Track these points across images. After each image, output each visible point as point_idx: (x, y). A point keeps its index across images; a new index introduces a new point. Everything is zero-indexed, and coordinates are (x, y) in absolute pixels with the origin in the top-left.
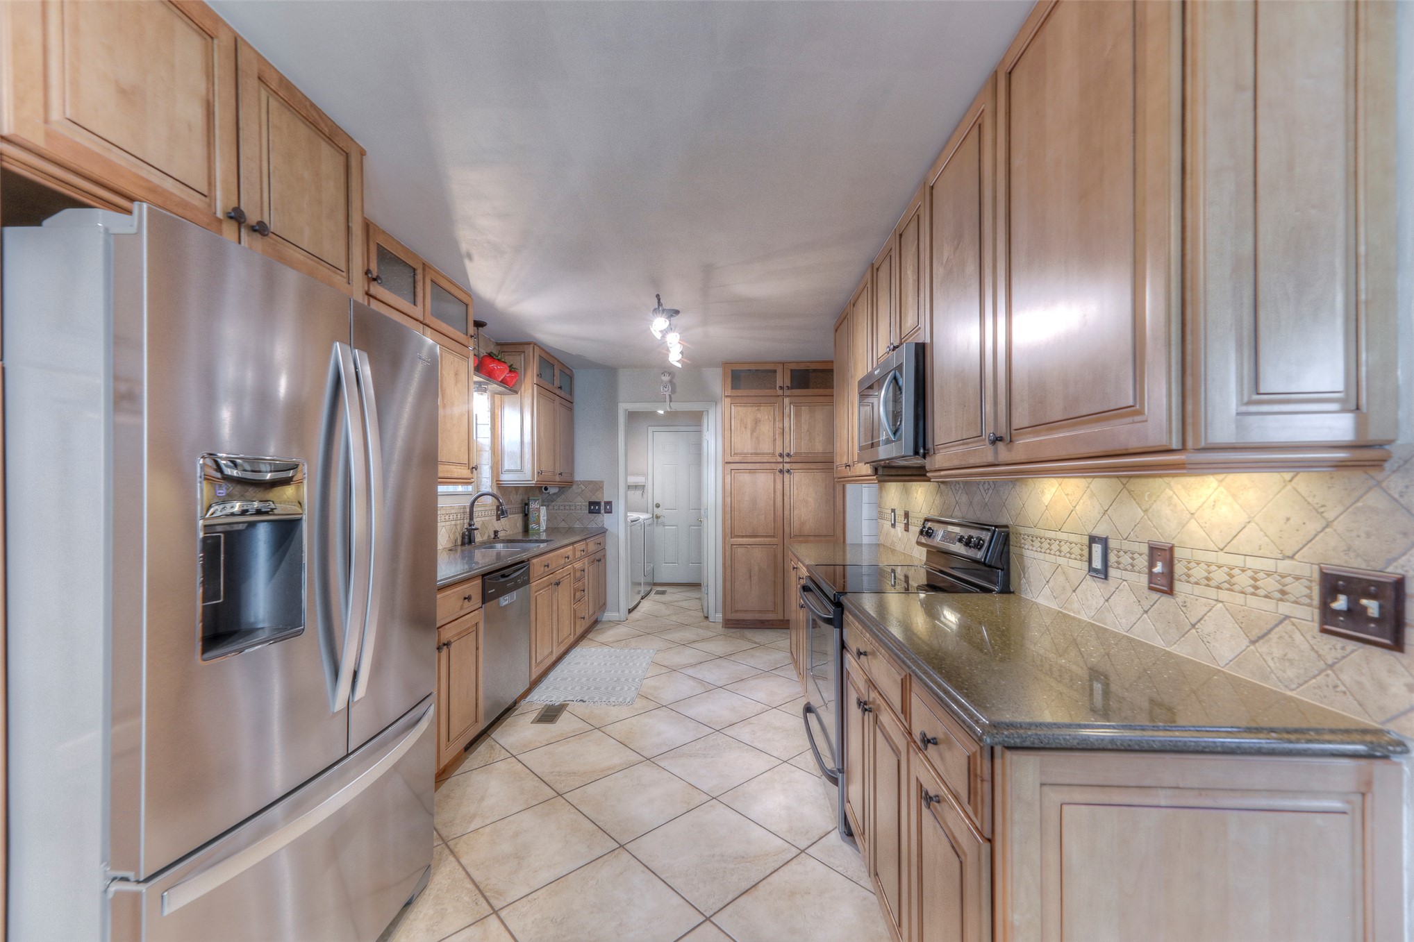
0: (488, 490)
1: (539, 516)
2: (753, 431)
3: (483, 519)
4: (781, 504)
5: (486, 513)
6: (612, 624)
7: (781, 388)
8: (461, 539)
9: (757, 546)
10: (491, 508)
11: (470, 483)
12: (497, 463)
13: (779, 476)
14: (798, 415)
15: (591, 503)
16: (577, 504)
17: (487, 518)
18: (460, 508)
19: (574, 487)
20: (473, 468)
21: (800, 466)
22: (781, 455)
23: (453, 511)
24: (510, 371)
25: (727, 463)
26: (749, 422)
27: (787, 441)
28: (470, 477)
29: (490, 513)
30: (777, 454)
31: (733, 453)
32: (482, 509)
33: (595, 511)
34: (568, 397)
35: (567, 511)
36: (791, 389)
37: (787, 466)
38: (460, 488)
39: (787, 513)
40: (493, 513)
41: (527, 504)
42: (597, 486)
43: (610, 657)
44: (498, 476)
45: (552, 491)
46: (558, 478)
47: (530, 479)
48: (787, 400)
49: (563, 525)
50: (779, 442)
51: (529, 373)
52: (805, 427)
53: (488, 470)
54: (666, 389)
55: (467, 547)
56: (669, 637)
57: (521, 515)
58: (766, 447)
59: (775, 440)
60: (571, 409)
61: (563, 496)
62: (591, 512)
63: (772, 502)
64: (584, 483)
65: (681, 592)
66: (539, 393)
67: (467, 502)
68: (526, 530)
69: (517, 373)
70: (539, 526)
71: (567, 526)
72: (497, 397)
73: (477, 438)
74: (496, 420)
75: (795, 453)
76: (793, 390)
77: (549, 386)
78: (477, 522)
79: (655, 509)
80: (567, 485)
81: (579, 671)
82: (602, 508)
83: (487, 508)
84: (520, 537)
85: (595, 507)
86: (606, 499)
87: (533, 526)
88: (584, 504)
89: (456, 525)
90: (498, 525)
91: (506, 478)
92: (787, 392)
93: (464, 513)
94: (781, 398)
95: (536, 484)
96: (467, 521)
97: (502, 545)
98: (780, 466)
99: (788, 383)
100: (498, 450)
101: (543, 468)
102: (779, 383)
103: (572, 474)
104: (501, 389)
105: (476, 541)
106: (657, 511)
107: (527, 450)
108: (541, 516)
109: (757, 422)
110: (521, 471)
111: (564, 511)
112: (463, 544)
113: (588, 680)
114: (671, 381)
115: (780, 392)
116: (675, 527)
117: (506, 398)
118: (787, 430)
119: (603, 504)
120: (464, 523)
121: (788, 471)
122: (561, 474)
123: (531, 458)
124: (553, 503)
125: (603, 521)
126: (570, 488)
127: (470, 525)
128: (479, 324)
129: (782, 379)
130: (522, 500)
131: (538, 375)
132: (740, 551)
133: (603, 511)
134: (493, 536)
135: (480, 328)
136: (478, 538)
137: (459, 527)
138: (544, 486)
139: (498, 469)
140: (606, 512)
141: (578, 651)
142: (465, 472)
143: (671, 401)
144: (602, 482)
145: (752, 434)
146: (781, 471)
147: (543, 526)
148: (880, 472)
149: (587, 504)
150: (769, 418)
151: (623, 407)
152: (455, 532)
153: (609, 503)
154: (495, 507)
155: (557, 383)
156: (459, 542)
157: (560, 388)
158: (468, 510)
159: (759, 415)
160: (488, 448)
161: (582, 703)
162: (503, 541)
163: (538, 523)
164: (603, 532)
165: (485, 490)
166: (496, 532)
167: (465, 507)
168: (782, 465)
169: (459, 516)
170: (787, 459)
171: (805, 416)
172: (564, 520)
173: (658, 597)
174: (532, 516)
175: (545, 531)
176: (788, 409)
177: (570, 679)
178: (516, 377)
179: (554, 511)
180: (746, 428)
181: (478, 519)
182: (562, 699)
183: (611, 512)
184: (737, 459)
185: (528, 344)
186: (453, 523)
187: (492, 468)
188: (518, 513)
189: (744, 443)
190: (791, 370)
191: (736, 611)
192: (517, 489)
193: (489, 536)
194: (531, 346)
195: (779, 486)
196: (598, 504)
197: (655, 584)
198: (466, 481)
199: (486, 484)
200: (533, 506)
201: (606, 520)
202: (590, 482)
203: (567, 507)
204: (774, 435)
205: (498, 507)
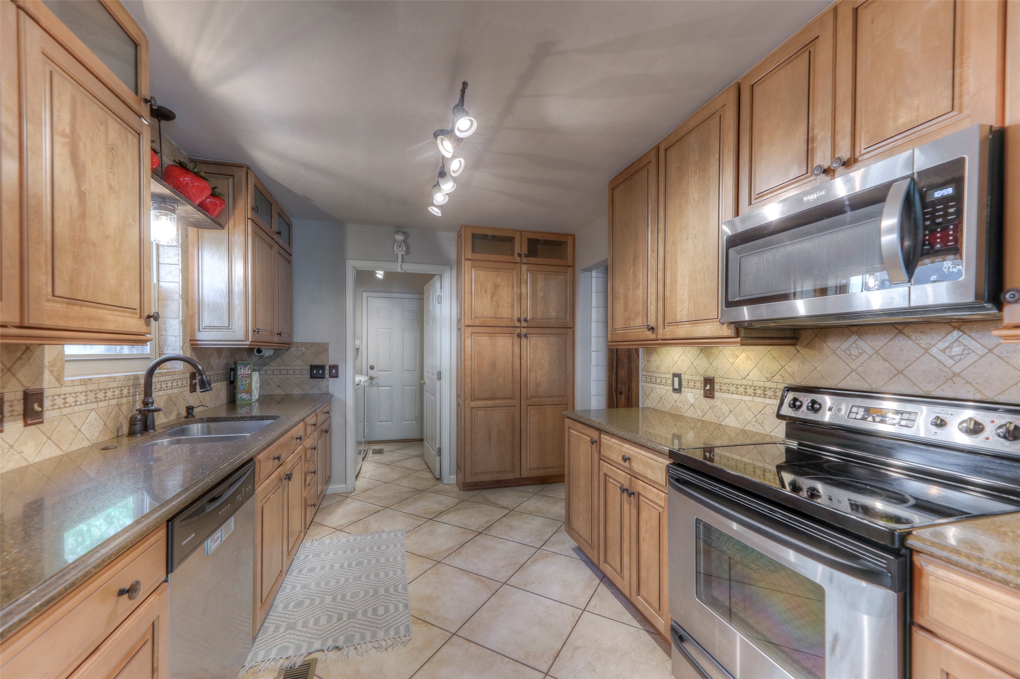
0: (179, 352)
1: (250, 384)
2: (493, 295)
3: (169, 392)
4: (519, 367)
5: (175, 384)
6: (340, 498)
7: (520, 255)
8: (128, 425)
9: (496, 408)
10: (182, 376)
11: (144, 342)
12: (192, 317)
13: (516, 339)
14: (534, 283)
15: (312, 367)
16: (296, 368)
17: (175, 391)
18: (127, 378)
19: (293, 349)
20: (149, 317)
21: (535, 331)
22: (519, 320)
23: (112, 385)
24: (213, 195)
25: (467, 326)
26: (489, 286)
27: (524, 307)
28: (144, 331)
29: (180, 383)
30: (515, 318)
31: (473, 316)
32: (168, 378)
33: (318, 376)
34: (286, 246)
35: (284, 376)
36: (529, 256)
37: (524, 331)
38: (126, 350)
39: (523, 375)
40: (185, 382)
41: (234, 370)
42: (322, 348)
43: (353, 550)
44: (193, 332)
45: (267, 353)
46: (276, 339)
47: (243, 338)
48: (524, 268)
49: (278, 391)
50: (516, 308)
51: (241, 204)
52: (540, 294)
53: (178, 325)
54: (400, 249)
55: (139, 438)
56: (410, 509)
57: (225, 383)
58: (505, 312)
59: (513, 305)
60: (289, 262)
61: (279, 360)
62: (312, 376)
63: (510, 365)
64: (304, 344)
65: (398, 449)
66: (255, 233)
67: (141, 370)
68: (232, 401)
69: (223, 201)
70: (251, 396)
71: (284, 393)
72: (192, 231)
73: (158, 281)
74: (190, 261)
75: (532, 319)
76: (529, 258)
77: (266, 228)
78: (159, 398)
79: (370, 371)
80: (283, 347)
81: (318, 584)
82: (327, 372)
83: (176, 377)
84: (223, 414)
85: (317, 372)
86: (331, 363)
87: (242, 396)
88: (305, 368)
89: (119, 405)
90: (193, 399)
91: (206, 337)
92: (525, 260)
93: (135, 386)
94: (518, 265)
95: (250, 345)
96: (140, 398)
97: (200, 425)
98: (518, 330)
99: (525, 250)
100: (193, 300)
101: (259, 326)
102: (517, 250)
103: (290, 335)
104: (198, 215)
105: (157, 423)
106: (372, 373)
107: (238, 301)
108: (253, 384)
109: (496, 286)
110: (228, 327)
111: (280, 376)
112: (132, 433)
113: (334, 599)
114: (405, 241)
115: (518, 259)
116: (389, 388)
117: (207, 234)
118: (524, 296)
119: (327, 368)
120: (134, 402)
121: (526, 336)
122: (280, 334)
123: (243, 313)
124: (266, 368)
125: (328, 386)
126: (287, 350)
127: (146, 404)
128: (161, 114)
129: (520, 247)
130: (227, 365)
131: (253, 209)
132: (480, 413)
133: (327, 376)
134: (184, 414)
135: (163, 123)
136: (160, 419)
137: (124, 408)
138: (257, 347)
139: (192, 325)
140: (331, 376)
141: (308, 545)
142: (133, 323)
143: (403, 262)
144: (327, 344)
145: (492, 298)
146: (519, 336)
147: (256, 395)
148: (742, 334)
149: (309, 368)
150: (507, 284)
151: (352, 265)
152: (117, 416)
153: (335, 367)
154: (188, 375)
155: (275, 227)
156: (125, 430)
157: (279, 233)
158: (142, 381)
159: (499, 280)
160: (177, 296)
161: (338, 653)
162: (201, 421)
163: (249, 391)
164: (327, 398)
165: (172, 352)
166: (190, 409)
167: (136, 378)
168: (519, 329)
169: (125, 392)
170: (524, 324)
171: (540, 285)
172: (279, 386)
173: (377, 457)
174: (241, 384)
175: (257, 401)
176: (525, 276)
177: (307, 602)
178: (221, 204)
179: (266, 377)
180: (486, 292)
181: (161, 393)
182: (304, 651)
183: (337, 376)
184: (477, 322)
185: (240, 166)
186: (114, 402)
187: (184, 323)
188: (221, 381)
189: (483, 307)
190: (528, 239)
191: (476, 474)
192: (219, 351)
193: (178, 414)
194: (244, 170)
195: (517, 350)
196: (322, 367)
197: (370, 443)
198: (136, 339)
199: (175, 344)
200: (242, 371)
201: (333, 386)
202: (312, 344)
203: (284, 372)
204: (513, 300)
205: (193, 376)
